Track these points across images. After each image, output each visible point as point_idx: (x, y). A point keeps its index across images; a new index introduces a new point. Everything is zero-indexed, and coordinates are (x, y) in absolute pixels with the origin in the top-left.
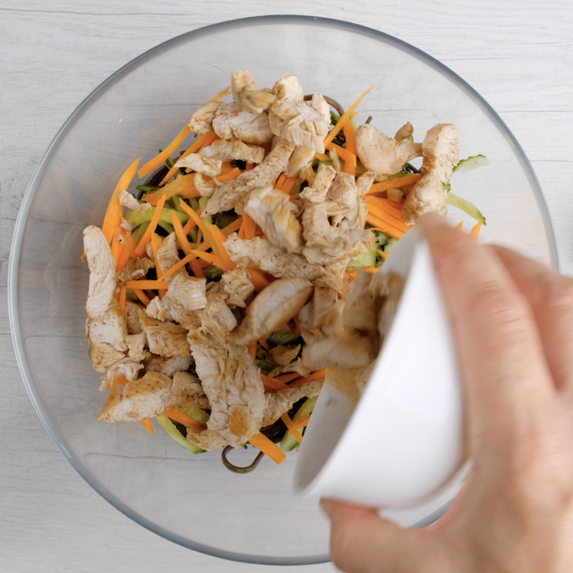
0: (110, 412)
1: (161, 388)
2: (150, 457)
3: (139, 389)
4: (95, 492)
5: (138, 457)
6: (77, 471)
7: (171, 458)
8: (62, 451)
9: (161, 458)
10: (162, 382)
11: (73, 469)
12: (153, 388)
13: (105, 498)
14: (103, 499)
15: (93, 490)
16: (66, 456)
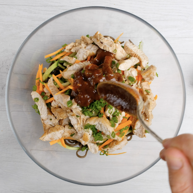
0: (44, 137)
1: (60, 130)
2: (52, 151)
3: (53, 130)
4: (34, 162)
5: (48, 151)
6: (28, 155)
7: (59, 151)
8: (23, 149)
9: (55, 151)
10: (61, 128)
11: (27, 155)
12: (58, 130)
13: (37, 164)
14: (36, 164)
15: (33, 161)
16: (24, 150)
